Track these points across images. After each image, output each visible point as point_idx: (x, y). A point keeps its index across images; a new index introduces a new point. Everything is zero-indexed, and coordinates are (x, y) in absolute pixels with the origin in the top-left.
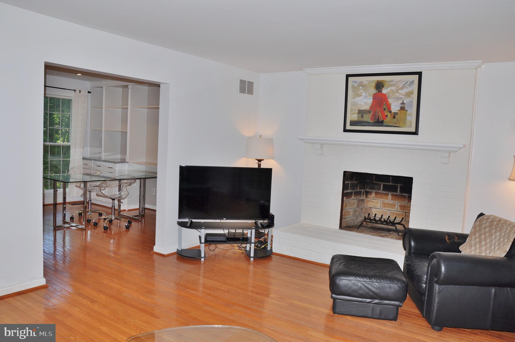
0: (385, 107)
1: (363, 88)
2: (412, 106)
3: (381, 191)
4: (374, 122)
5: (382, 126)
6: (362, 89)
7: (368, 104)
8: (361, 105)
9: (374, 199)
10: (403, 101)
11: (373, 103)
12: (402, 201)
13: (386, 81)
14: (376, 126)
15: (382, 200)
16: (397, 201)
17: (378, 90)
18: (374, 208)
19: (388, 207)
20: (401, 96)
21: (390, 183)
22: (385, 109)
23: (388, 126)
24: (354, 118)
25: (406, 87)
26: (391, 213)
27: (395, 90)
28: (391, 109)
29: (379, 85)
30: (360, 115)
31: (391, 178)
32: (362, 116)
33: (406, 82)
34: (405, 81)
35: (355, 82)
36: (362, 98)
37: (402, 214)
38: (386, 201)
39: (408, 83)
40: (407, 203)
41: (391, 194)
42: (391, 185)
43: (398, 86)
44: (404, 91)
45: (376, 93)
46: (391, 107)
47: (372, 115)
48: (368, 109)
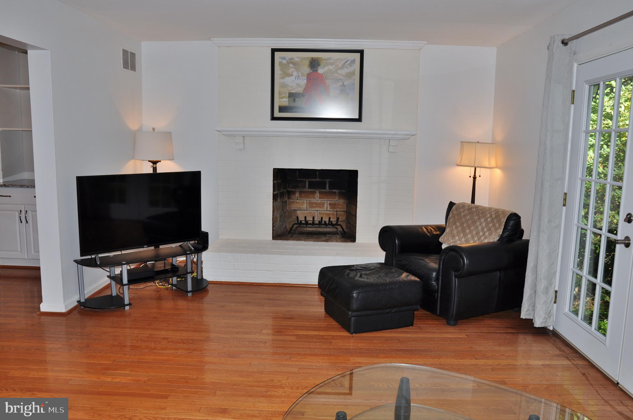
1: (294, 66)
2: (354, 89)
3: (307, 189)
6: (293, 68)
7: (301, 85)
8: (292, 87)
9: (298, 199)
10: (343, 83)
11: (307, 84)
12: (332, 199)
13: (322, 58)
15: (308, 200)
16: (327, 199)
17: (313, 69)
18: (299, 210)
19: (316, 207)
20: (341, 77)
21: (317, 179)
24: (283, 102)
25: (346, 66)
26: (319, 213)
27: (334, 70)
28: (329, 92)
29: (314, 63)
30: (292, 99)
31: (317, 173)
32: (294, 101)
33: (346, 60)
34: (343, 60)
35: (284, 58)
36: (293, 78)
37: (333, 213)
38: (313, 200)
39: (349, 62)
40: (338, 200)
41: (318, 191)
42: (318, 181)
43: (336, 66)
44: (344, 71)
45: (311, 73)
46: (329, 89)
47: (307, 100)
48: (302, 91)
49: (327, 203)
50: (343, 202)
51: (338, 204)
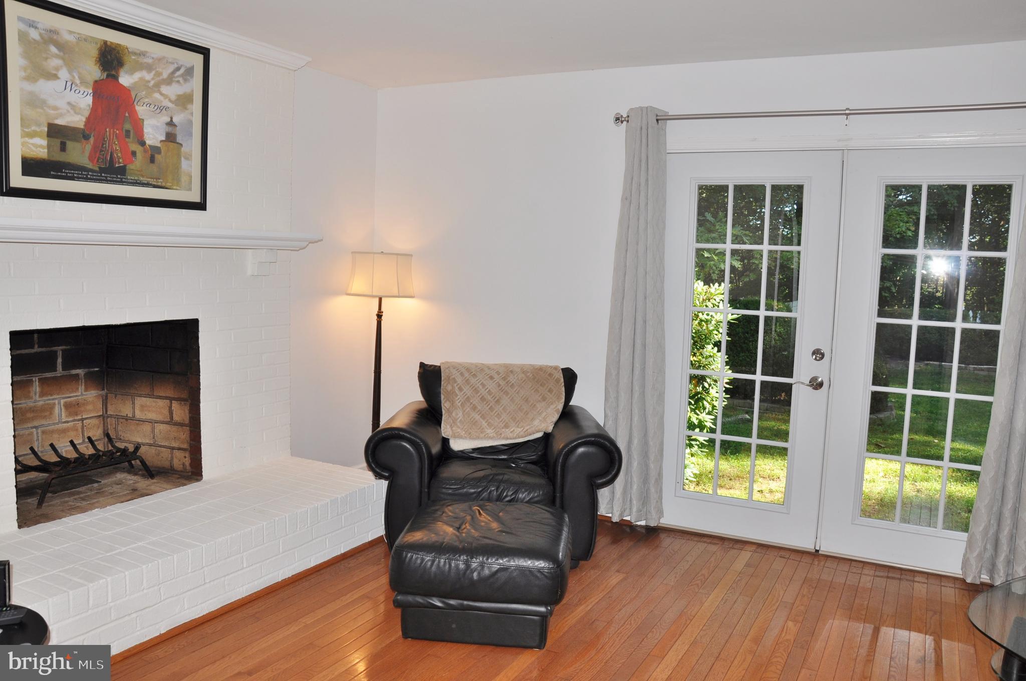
0: (127, 126)
1: (62, 54)
2: (191, 134)
4: (100, 168)
5: (121, 182)
6: (57, 56)
7: (80, 109)
8: (55, 108)
10: (171, 118)
11: (94, 109)
12: (70, 393)
14: (107, 181)
16: (58, 394)
17: (109, 71)
19: (33, 419)
20: (166, 103)
21: (33, 348)
22: (128, 132)
23: (138, 184)
24: (33, 149)
25: (177, 79)
26: (43, 432)
27: (152, 83)
28: (143, 135)
29: (109, 57)
30: (57, 142)
32: (63, 148)
33: (176, 66)
34: (173, 63)
35: (31, 24)
36: (58, 85)
37: (75, 426)
38: (26, 403)
39: (182, 70)
40: (84, 393)
41: (37, 378)
43: (159, 74)
44: (173, 91)
45: (103, 79)
46: (143, 128)
47: (95, 148)
48: (81, 125)
49: (59, 404)
50: (95, 396)
51: (86, 403)
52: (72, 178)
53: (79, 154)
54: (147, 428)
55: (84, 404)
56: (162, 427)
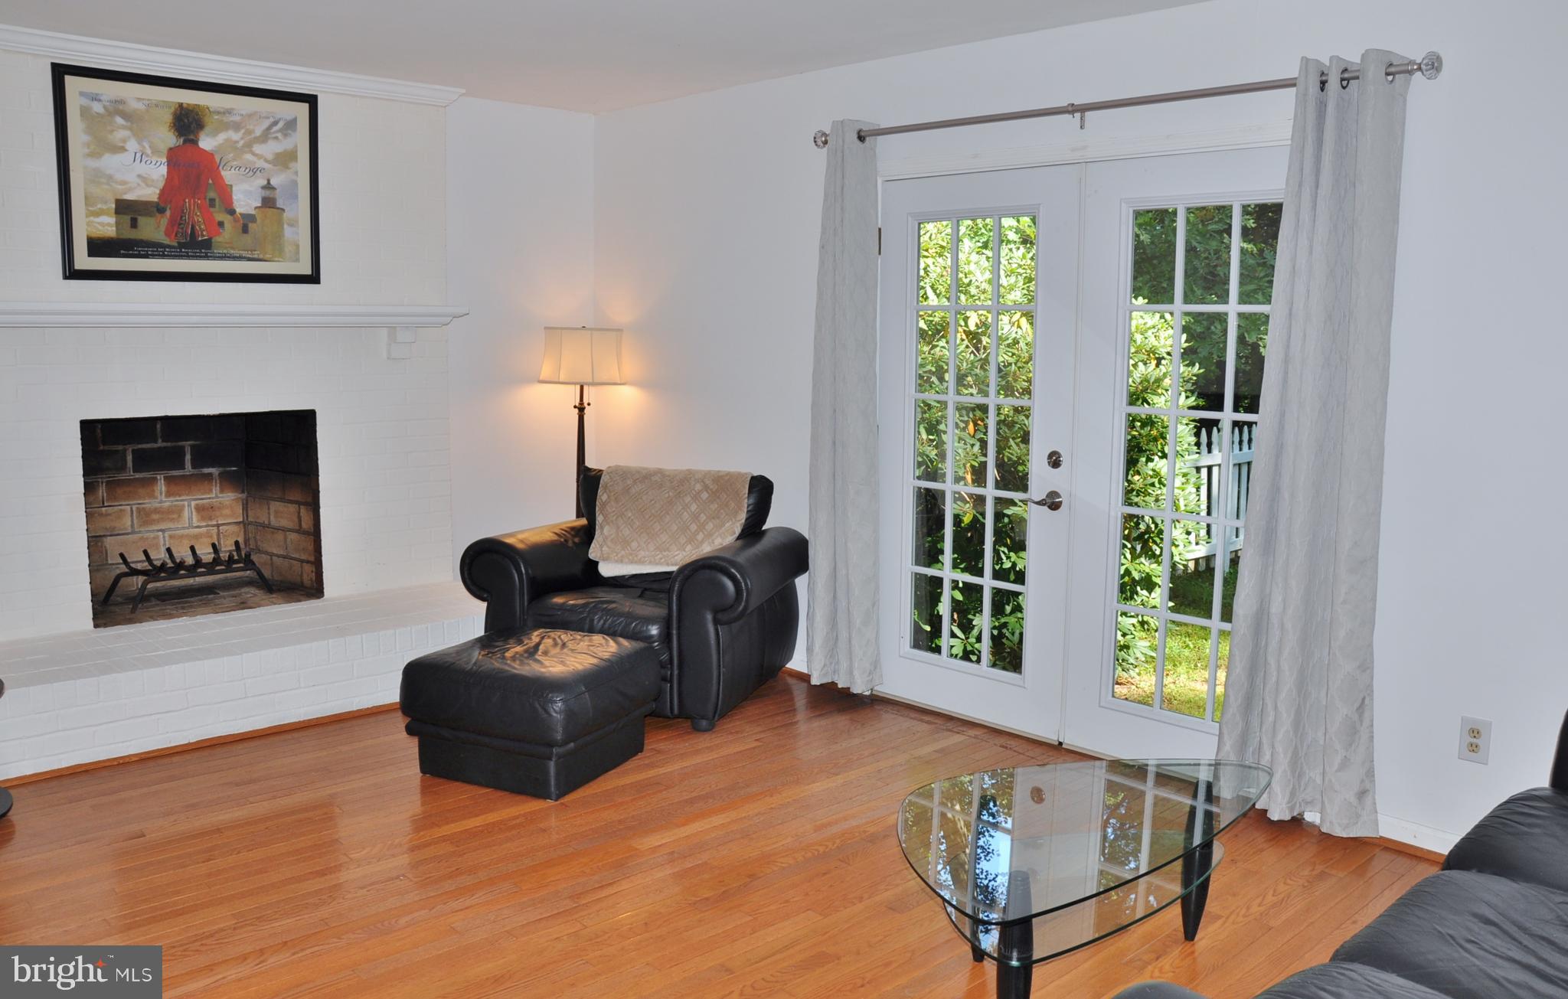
0: (212, 194)
1: (129, 124)
2: (296, 197)
3: (130, 474)
4: (179, 243)
5: (206, 257)
6: (124, 127)
7: (153, 181)
8: (124, 183)
9: (106, 504)
10: (269, 181)
11: (169, 179)
12: (203, 494)
13: (208, 108)
14: (188, 257)
15: (134, 504)
16: (187, 495)
17: (185, 135)
18: (111, 536)
19: (158, 521)
20: (260, 164)
21: (156, 442)
22: (212, 201)
23: (228, 257)
24: (100, 228)
25: (274, 135)
26: (171, 537)
27: (241, 143)
28: (232, 203)
29: (186, 121)
30: (127, 219)
31: (158, 426)
32: (134, 224)
33: (272, 120)
34: (268, 118)
35: (95, 98)
36: (126, 158)
37: (208, 532)
38: (150, 503)
39: (281, 125)
40: (221, 495)
41: (162, 476)
42: (159, 448)
43: (249, 132)
44: (269, 149)
45: (179, 146)
46: (231, 196)
47: (172, 222)
48: (155, 198)
49: (189, 505)
50: (233, 500)
51: (221, 507)
52: (146, 256)
53: (153, 229)
54: (280, 536)
55: (219, 508)
56: (293, 536)
